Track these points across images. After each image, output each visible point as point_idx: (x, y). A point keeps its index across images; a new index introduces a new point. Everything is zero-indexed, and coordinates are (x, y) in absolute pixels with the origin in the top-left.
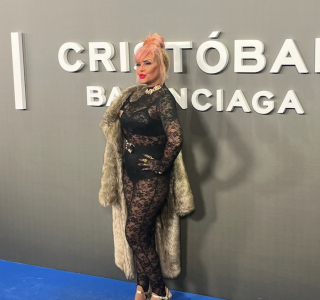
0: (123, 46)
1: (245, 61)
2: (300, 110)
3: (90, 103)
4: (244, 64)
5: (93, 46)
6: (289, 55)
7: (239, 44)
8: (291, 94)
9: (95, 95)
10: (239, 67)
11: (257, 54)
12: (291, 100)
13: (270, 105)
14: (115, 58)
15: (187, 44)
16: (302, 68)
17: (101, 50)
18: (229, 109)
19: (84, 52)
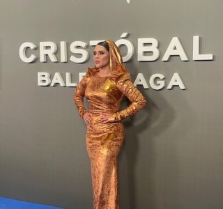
0: (63, 44)
2: (182, 87)
3: (40, 84)
5: (42, 44)
6: (175, 48)
7: (141, 41)
8: (176, 76)
9: (44, 79)
10: (141, 58)
11: (154, 48)
12: (176, 80)
13: (162, 84)
14: (57, 53)
16: (184, 57)
17: (48, 47)
19: (37, 49)
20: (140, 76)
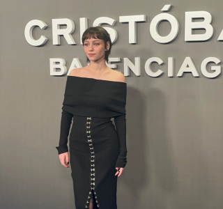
1: (194, 31)
3: (53, 73)
4: (193, 33)
5: (56, 22)
7: (189, 15)
9: (58, 66)
10: (189, 36)
11: (206, 24)
13: (218, 70)
14: (75, 33)
15: (141, 18)
17: (62, 26)
18: (180, 74)
19: (48, 28)
20: (188, 60)
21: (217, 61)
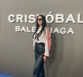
0: (26, 16)
2: (73, 33)
3: (16, 31)
4: (58, 21)
5: (18, 16)
6: (70, 18)
7: (57, 15)
9: (18, 29)
10: (57, 21)
11: (62, 18)
12: (71, 30)
13: (65, 32)
14: (23, 19)
16: (74, 22)
17: (20, 17)
18: (54, 32)
19: (15, 17)
20: (56, 29)
21: (65, 29)
